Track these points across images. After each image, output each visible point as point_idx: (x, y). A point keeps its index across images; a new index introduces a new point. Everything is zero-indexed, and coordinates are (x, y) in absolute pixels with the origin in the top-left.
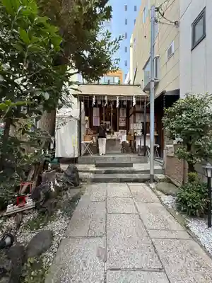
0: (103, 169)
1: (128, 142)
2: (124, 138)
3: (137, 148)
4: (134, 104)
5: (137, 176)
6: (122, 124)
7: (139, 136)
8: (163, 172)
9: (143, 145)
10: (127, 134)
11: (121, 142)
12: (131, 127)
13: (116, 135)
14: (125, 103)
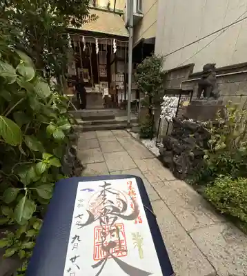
0: (90, 122)
1: (110, 96)
2: (106, 92)
3: (119, 102)
4: (115, 50)
5: (119, 125)
6: (103, 74)
7: (120, 90)
8: (138, 121)
9: (123, 99)
10: (109, 88)
11: (103, 96)
12: (113, 80)
13: (97, 88)
14: (105, 48)
